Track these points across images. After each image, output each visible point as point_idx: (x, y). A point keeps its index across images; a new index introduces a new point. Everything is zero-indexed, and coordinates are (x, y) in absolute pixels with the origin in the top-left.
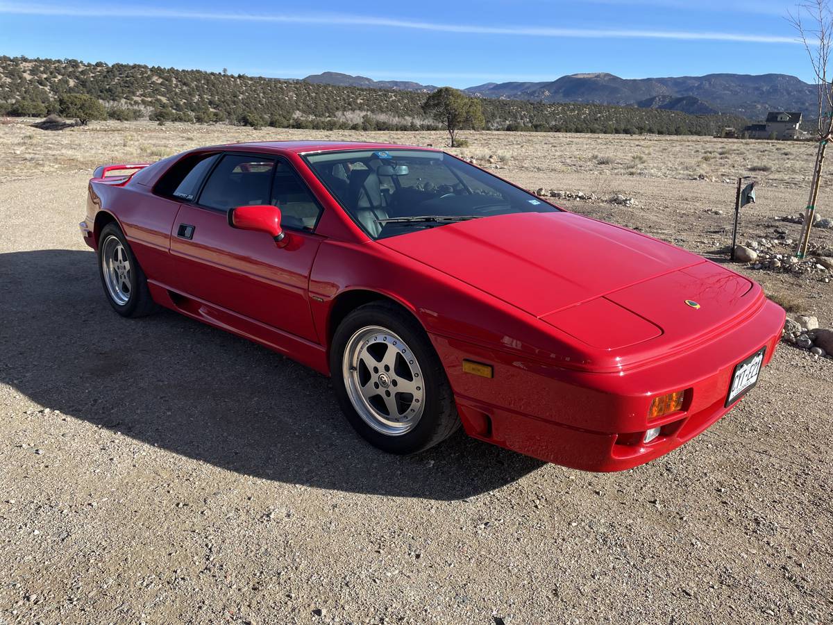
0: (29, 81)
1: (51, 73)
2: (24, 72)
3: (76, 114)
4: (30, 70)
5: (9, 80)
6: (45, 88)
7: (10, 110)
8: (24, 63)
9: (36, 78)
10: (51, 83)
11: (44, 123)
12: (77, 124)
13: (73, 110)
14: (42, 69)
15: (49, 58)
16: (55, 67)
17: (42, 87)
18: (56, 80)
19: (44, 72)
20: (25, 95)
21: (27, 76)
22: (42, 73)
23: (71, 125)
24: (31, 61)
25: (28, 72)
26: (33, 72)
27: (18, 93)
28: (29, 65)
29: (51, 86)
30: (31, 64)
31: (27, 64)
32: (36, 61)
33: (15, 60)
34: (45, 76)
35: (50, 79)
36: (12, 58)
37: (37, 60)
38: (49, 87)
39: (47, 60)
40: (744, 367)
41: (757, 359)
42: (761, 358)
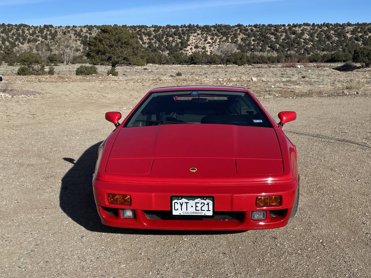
0: (350, 38)
1: (365, 32)
2: (348, 33)
3: (362, 60)
4: (352, 31)
5: (337, 39)
6: (359, 42)
7: (330, 58)
8: (348, 27)
9: (354, 36)
10: (363, 39)
11: (342, 66)
12: (362, 67)
13: (361, 57)
14: (359, 30)
15: (365, 22)
16: (368, 28)
17: (357, 42)
18: (367, 36)
19: (360, 32)
20: (345, 48)
21: (349, 35)
22: (359, 32)
23: (359, 68)
24: (353, 25)
25: (350, 33)
26: (353, 32)
27: (341, 47)
28: (351, 28)
29: (363, 41)
30: (353, 27)
31: (350, 27)
32: (356, 25)
33: (343, 26)
34: (360, 34)
35: (363, 36)
36: (341, 24)
37: (358, 24)
38: (361, 42)
39: (363, 23)
40: (184, 200)
41: (203, 201)
42: (211, 203)
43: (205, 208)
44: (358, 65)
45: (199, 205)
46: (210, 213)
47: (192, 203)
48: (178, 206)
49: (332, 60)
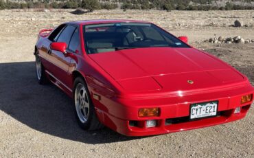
11: (75, 11)
12: (88, 12)
13: (87, 6)
40: (199, 106)
41: (211, 105)
42: (216, 105)
43: (212, 110)
44: (86, 10)
45: (208, 109)
46: (215, 114)
47: (204, 107)
48: (194, 112)
49: (65, 7)
